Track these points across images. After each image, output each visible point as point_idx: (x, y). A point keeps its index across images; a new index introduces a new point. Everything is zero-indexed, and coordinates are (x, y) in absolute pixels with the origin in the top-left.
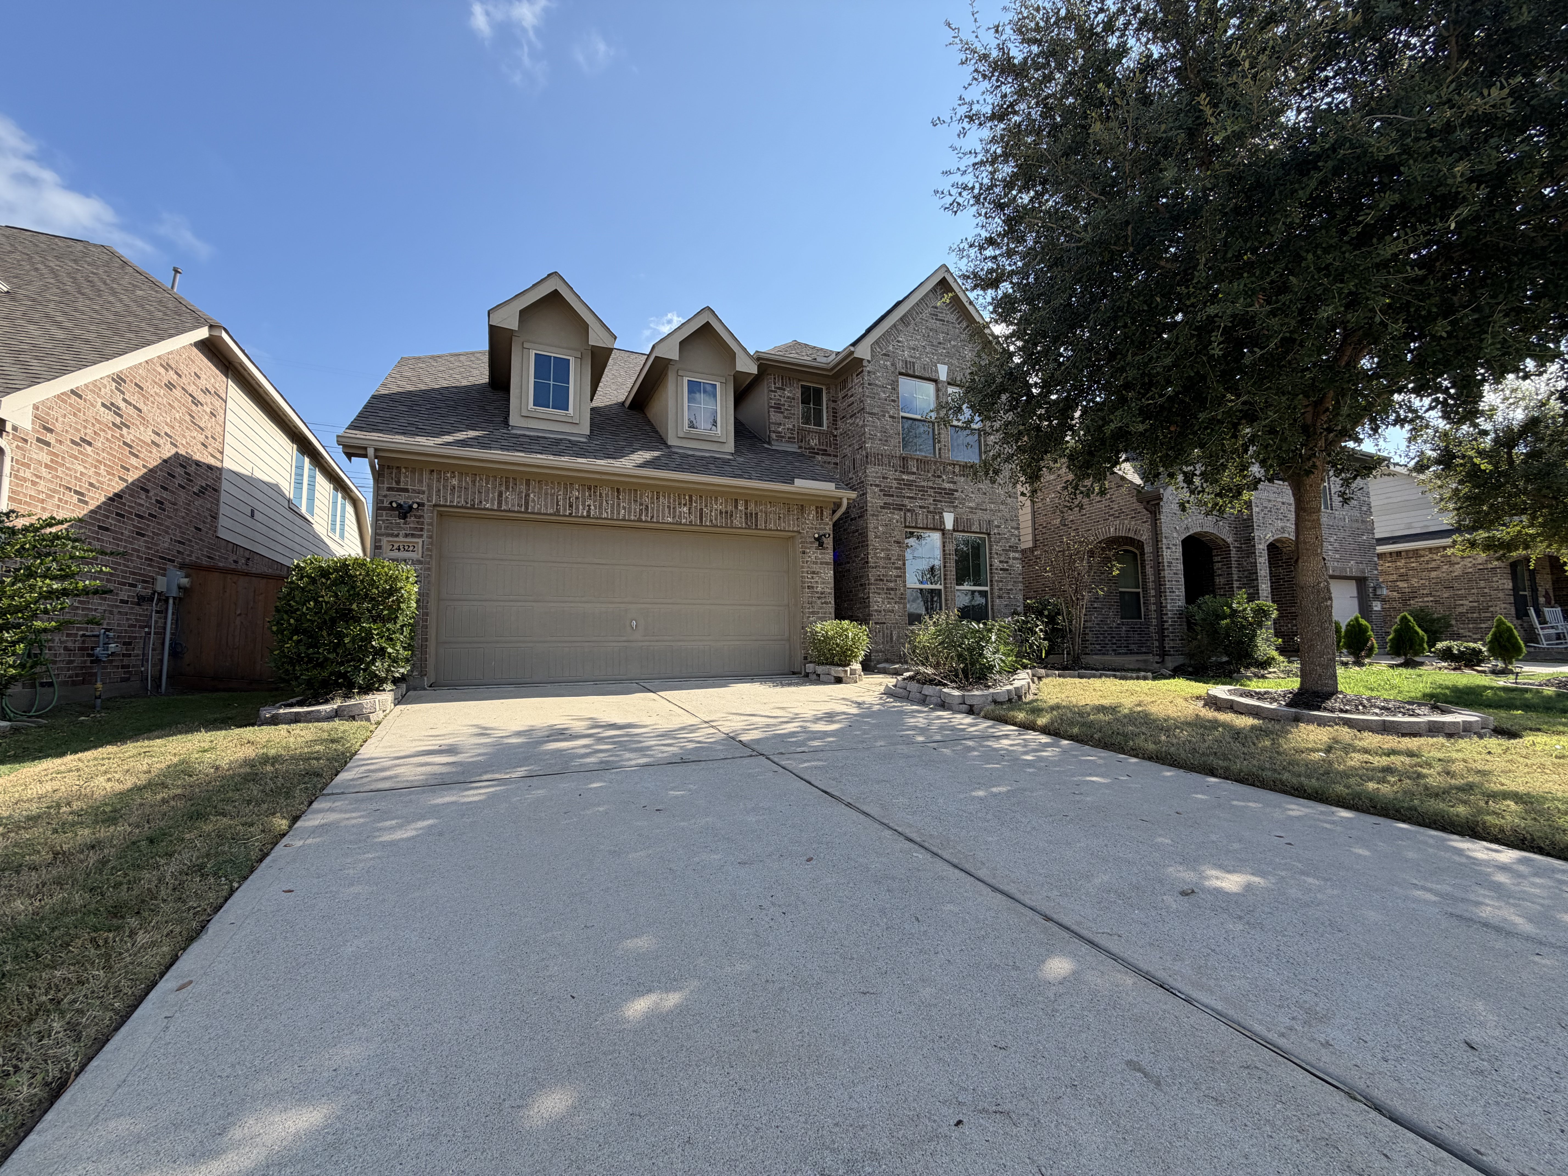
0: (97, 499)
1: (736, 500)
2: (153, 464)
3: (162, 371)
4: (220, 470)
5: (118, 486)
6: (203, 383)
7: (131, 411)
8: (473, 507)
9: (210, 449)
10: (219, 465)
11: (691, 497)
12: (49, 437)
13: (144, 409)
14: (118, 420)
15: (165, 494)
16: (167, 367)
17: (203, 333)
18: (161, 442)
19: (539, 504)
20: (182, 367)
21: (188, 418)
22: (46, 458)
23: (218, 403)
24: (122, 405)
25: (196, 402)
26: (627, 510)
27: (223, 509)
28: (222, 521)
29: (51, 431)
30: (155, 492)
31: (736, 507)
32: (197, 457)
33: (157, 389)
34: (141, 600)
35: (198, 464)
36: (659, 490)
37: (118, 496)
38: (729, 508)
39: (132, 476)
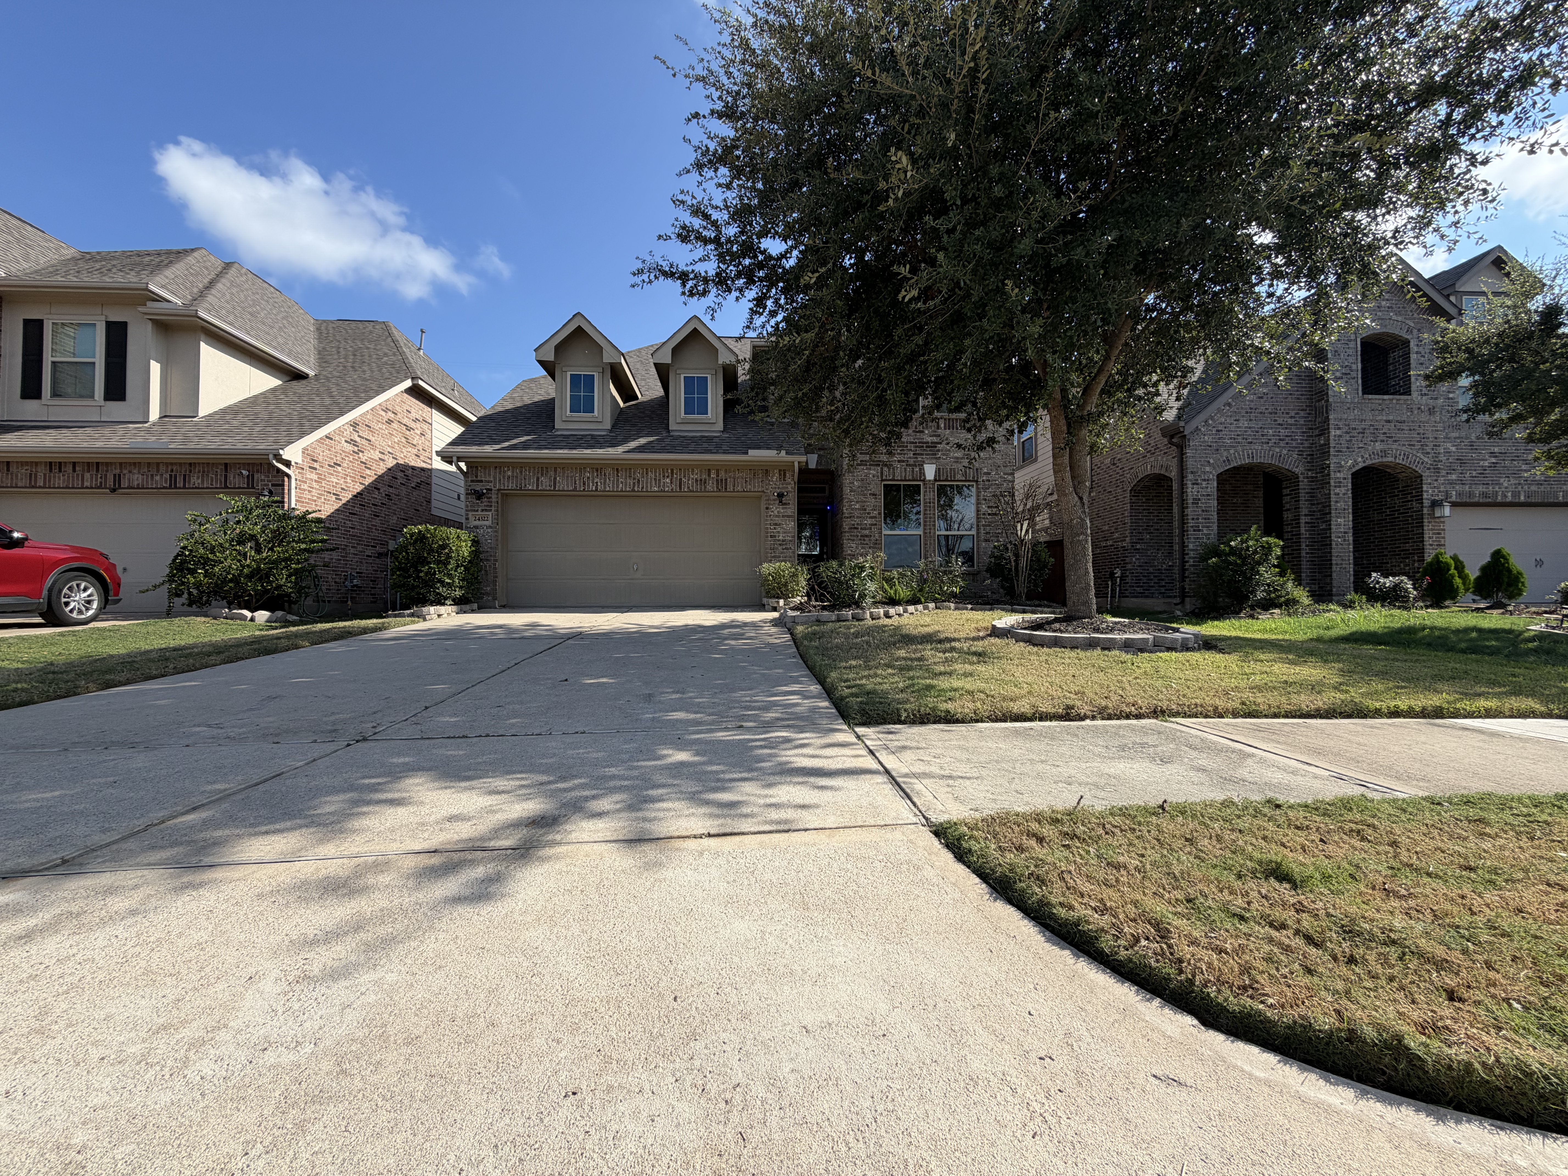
0: (346, 497)
1: (709, 471)
2: (380, 472)
3: (383, 413)
4: (430, 470)
5: (359, 488)
6: (414, 415)
7: (364, 442)
8: (521, 489)
9: (422, 458)
10: (429, 467)
11: (672, 470)
12: (316, 465)
13: (373, 439)
14: (356, 449)
15: (391, 490)
16: (386, 410)
17: (408, 383)
18: (386, 458)
19: (563, 484)
20: (398, 408)
21: (403, 440)
22: (315, 477)
23: (426, 427)
24: (358, 439)
25: (409, 429)
26: (624, 484)
27: (435, 496)
28: (434, 503)
29: (316, 461)
30: (384, 489)
31: (709, 475)
32: (413, 464)
33: (380, 425)
34: (380, 555)
35: (413, 468)
36: (647, 467)
37: (360, 494)
38: (704, 477)
39: (367, 481)
